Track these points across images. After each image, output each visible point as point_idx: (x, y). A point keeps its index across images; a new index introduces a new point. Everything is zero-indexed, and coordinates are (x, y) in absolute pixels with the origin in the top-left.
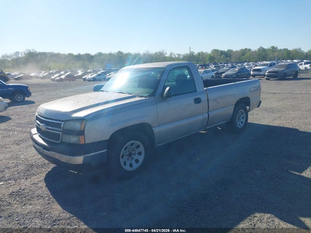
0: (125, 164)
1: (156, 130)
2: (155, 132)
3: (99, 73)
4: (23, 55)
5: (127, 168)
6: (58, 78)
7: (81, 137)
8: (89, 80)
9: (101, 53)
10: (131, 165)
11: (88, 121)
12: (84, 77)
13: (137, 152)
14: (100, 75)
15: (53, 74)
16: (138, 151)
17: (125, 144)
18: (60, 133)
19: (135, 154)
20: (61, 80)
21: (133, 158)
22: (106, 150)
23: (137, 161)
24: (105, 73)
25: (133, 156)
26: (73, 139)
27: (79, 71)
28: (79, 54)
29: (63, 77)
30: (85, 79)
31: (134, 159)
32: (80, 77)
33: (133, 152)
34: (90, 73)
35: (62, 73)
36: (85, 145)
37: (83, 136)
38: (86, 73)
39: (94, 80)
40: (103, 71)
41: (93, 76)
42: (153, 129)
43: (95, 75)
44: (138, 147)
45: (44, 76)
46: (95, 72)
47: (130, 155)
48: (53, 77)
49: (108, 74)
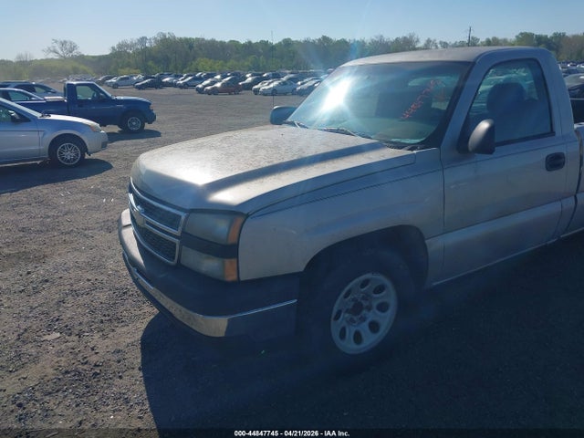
0: (343, 335)
1: (435, 245)
2: (430, 249)
3: (284, 79)
4: (154, 44)
5: (349, 346)
6: (209, 88)
7: (227, 262)
8: (265, 93)
9: (289, 39)
10: (358, 338)
11: (249, 219)
12: (256, 87)
13: (375, 304)
14: (284, 83)
15: (201, 79)
16: (380, 301)
17: (348, 283)
18: (177, 241)
19: (369, 309)
20: (215, 92)
21: (363, 319)
22: (296, 301)
23: (374, 327)
24: (294, 80)
25: (364, 312)
26: (209, 265)
27: (248, 75)
28: (250, 42)
29: (218, 85)
30: (256, 91)
31: (368, 321)
32: (249, 87)
33: (365, 304)
34: (267, 78)
35: (218, 77)
36: (238, 283)
37: (234, 260)
38: (259, 79)
39: (274, 92)
40: (292, 76)
41: (272, 86)
42: (426, 242)
43: (276, 83)
44: (380, 289)
45: (185, 83)
46: (276, 76)
47: (357, 309)
48: (200, 86)
49: (299, 83)
